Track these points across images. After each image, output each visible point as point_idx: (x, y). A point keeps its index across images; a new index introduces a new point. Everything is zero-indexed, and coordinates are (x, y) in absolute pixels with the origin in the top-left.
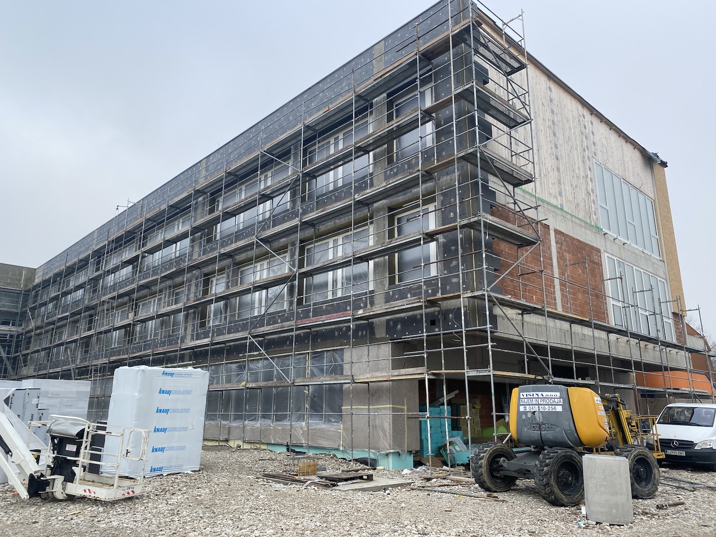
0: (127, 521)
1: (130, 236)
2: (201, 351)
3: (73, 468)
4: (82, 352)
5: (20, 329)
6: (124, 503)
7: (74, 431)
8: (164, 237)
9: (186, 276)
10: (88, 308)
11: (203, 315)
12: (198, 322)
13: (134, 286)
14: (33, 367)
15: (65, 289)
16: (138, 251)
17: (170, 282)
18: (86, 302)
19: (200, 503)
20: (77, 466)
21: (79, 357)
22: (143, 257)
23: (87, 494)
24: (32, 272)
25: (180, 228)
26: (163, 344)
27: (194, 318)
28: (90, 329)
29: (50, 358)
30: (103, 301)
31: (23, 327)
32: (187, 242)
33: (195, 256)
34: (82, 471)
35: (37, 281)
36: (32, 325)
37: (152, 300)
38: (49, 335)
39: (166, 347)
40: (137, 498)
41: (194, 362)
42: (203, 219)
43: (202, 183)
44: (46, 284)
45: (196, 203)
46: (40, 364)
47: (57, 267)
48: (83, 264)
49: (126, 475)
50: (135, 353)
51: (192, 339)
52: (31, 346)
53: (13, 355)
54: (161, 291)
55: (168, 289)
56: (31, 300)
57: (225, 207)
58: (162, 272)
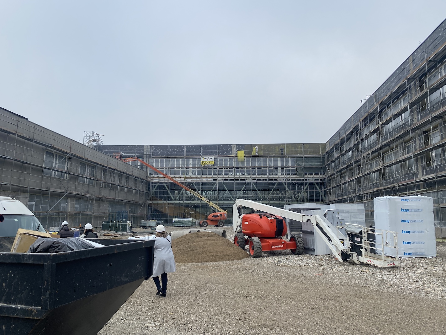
0: (391, 278)
1: (372, 116)
2: (431, 182)
3: (360, 249)
4: (357, 186)
5: (324, 176)
6: (390, 270)
7: (358, 231)
8: (393, 113)
9: (411, 135)
10: (356, 162)
11: (428, 159)
12: (425, 163)
13: (379, 146)
14: (334, 195)
15: (342, 152)
16: (378, 124)
17: (401, 140)
18: (355, 158)
19: (436, 275)
20: (362, 248)
21: (356, 189)
22: (382, 128)
23: (369, 262)
24: (324, 145)
25: (402, 105)
26: (404, 179)
27: (422, 161)
28: (359, 173)
29: (342, 191)
30: (364, 157)
31: (325, 175)
32: (408, 113)
33: (415, 121)
34: (365, 251)
35: (327, 150)
36: (329, 173)
37: (393, 152)
38: (339, 178)
39: (406, 181)
40: (397, 268)
41: (427, 189)
42: (416, 97)
43: (412, 72)
44: (332, 151)
45: (410, 87)
46: (338, 194)
47: (336, 141)
48: (349, 137)
49: (390, 255)
50: (388, 185)
51: (423, 174)
52: (331, 184)
53: (323, 190)
54: (397, 147)
55: (401, 145)
56: (326, 160)
57: (430, 85)
58: (395, 135)
